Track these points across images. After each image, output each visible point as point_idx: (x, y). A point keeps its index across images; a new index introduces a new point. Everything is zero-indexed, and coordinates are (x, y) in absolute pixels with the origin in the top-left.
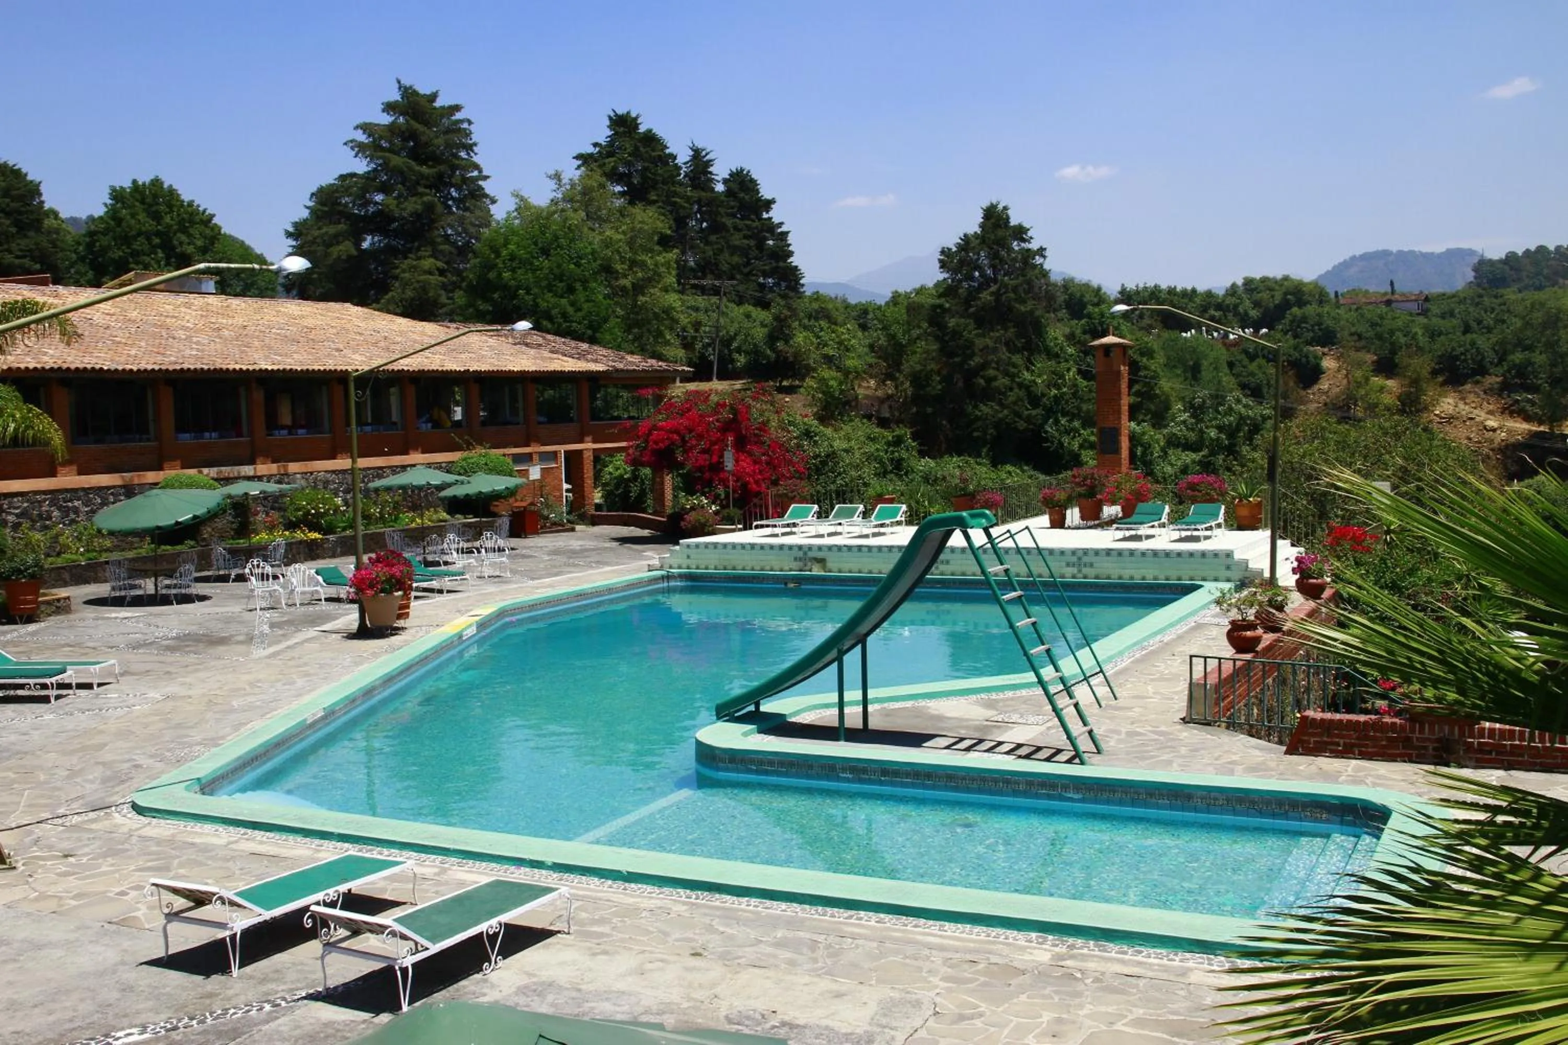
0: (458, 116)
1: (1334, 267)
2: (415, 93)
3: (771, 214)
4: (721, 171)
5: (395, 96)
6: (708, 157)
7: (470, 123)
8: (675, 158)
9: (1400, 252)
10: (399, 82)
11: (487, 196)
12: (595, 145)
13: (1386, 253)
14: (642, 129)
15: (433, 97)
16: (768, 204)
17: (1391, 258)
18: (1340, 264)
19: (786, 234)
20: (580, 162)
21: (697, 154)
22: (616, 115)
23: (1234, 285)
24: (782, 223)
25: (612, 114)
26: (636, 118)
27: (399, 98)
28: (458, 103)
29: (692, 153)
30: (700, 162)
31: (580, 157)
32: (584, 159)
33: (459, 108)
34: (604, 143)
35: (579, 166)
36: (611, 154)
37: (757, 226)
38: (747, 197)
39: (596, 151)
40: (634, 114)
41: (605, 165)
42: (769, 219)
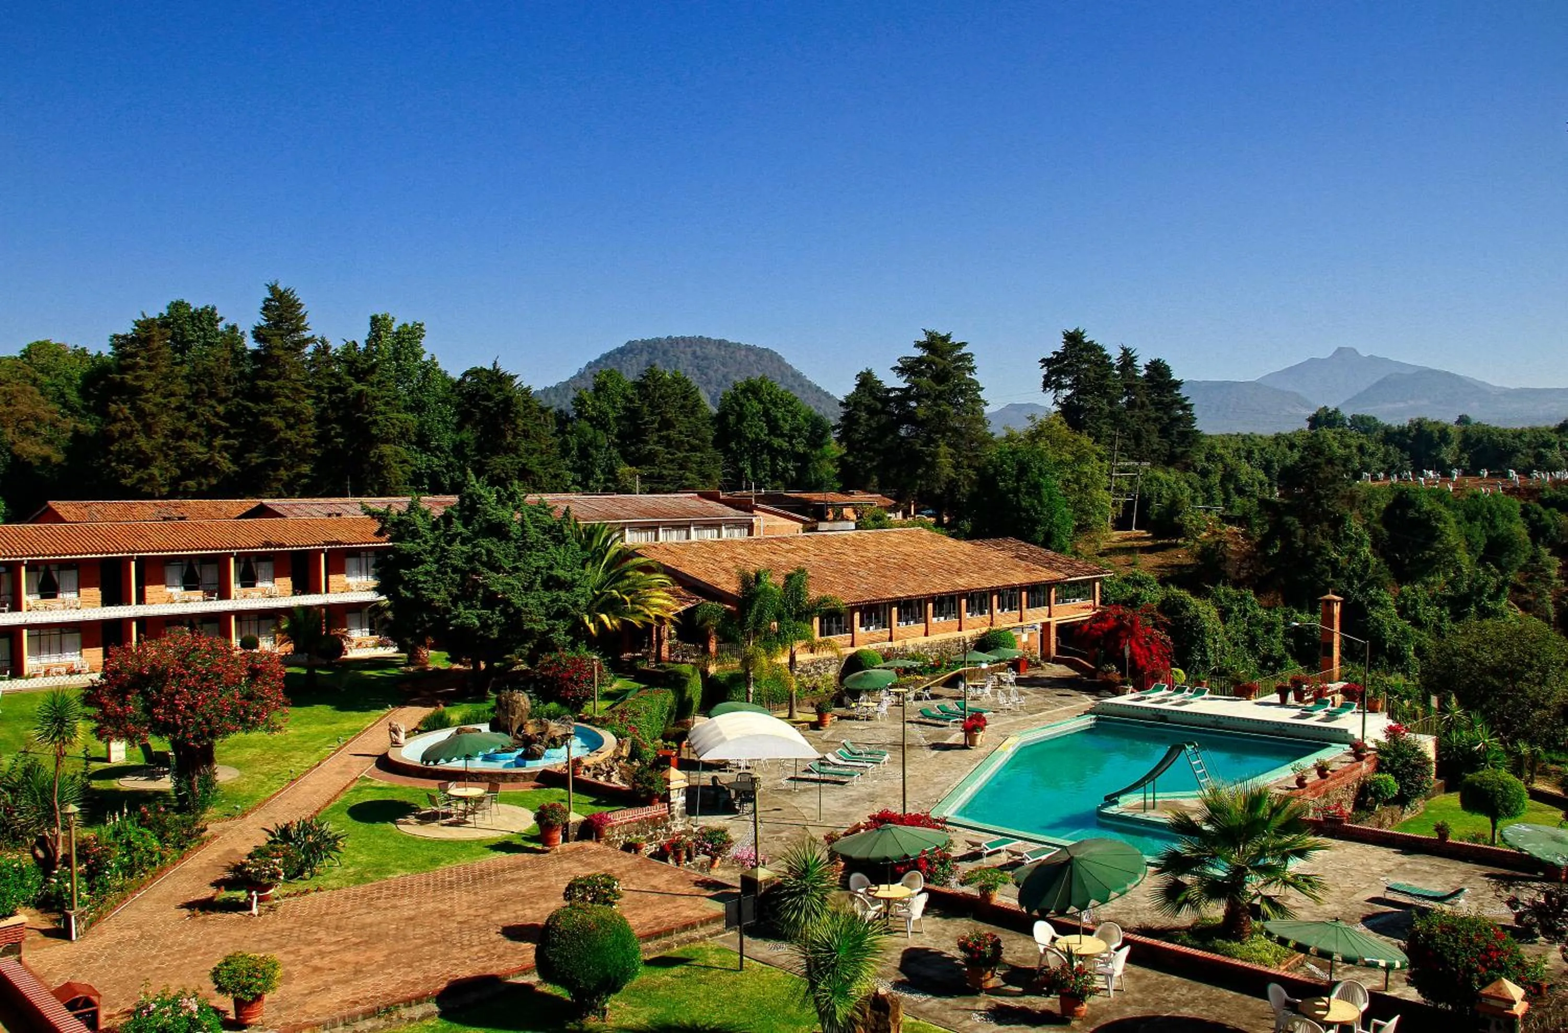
0: (964, 350)
2: (936, 335)
3: (1180, 391)
4: (1142, 362)
5: (924, 339)
6: (1134, 354)
7: (972, 355)
8: (1110, 357)
10: (925, 329)
12: (1055, 352)
14: (1086, 340)
15: (948, 337)
16: (1178, 384)
19: (1190, 405)
20: (1042, 364)
21: (1126, 352)
22: (1069, 332)
24: (1188, 397)
25: (1066, 332)
26: (1082, 334)
28: (963, 340)
29: (1122, 352)
30: (1128, 359)
31: (1043, 361)
32: (1047, 362)
33: (964, 344)
34: (1060, 351)
35: (1042, 367)
36: (1066, 358)
37: (1169, 400)
38: (1163, 380)
39: (1054, 356)
40: (1081, 331)
41: (1062, 367)
42: (1177, 395)
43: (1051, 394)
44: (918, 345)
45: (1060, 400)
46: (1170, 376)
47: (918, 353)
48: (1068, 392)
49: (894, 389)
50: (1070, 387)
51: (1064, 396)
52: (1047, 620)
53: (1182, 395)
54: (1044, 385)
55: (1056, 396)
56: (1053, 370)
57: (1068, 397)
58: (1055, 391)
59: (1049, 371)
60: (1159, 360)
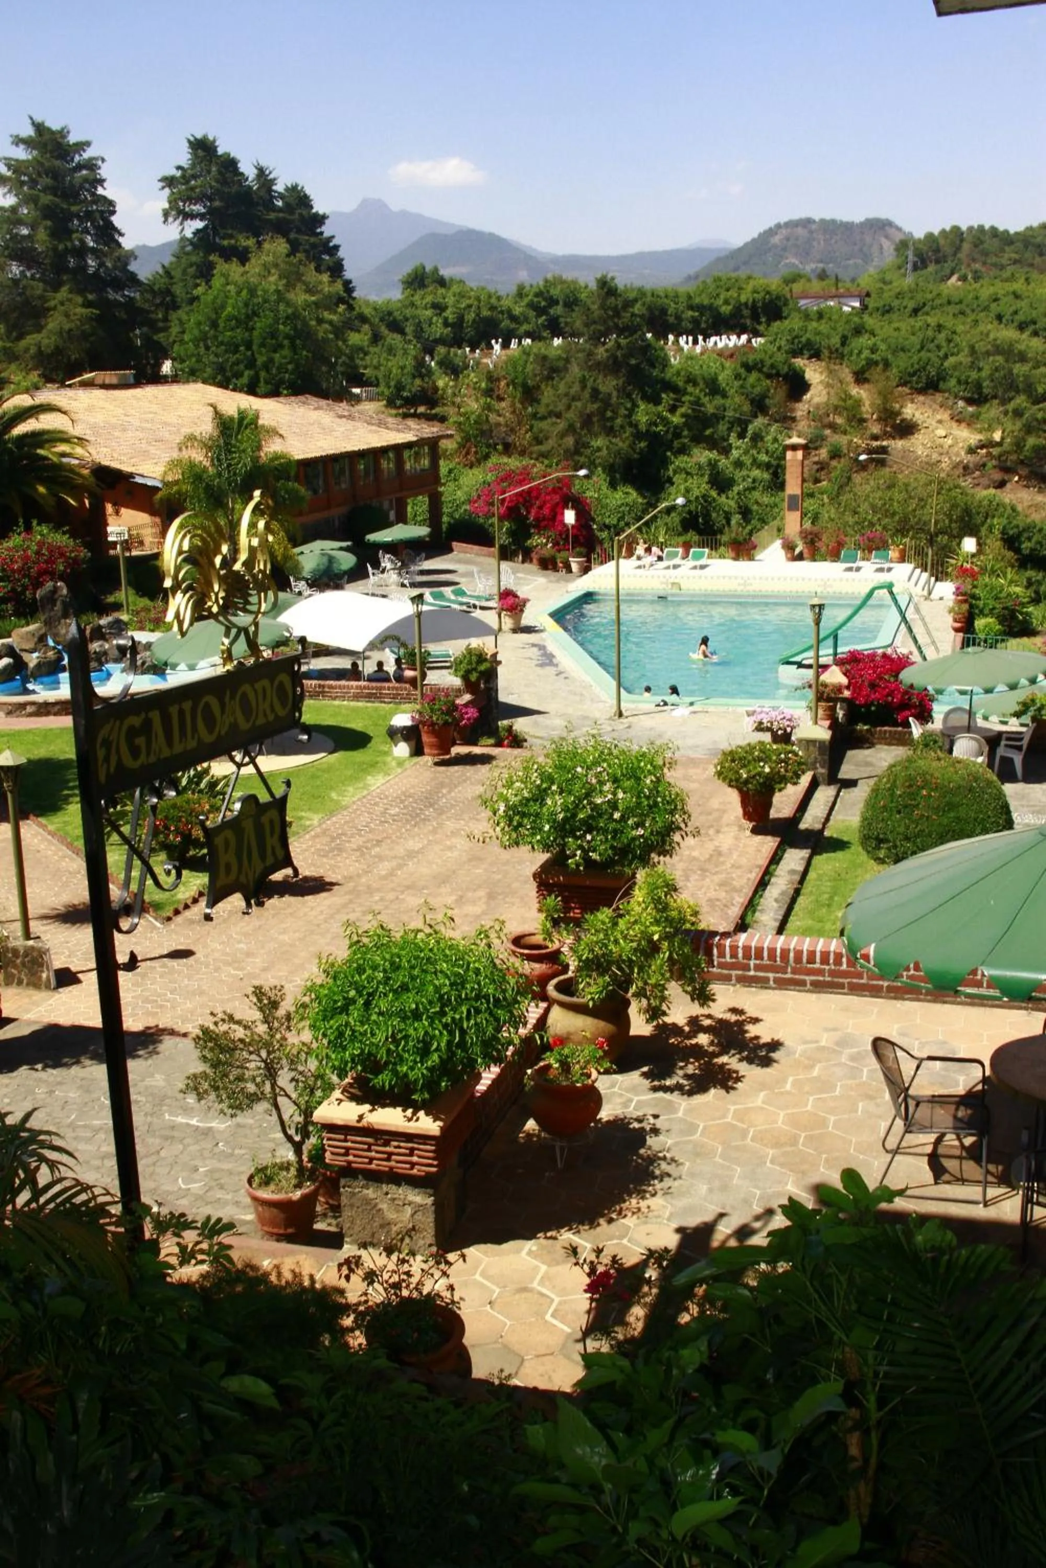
0: (88, 154)
1: (760, 235)
2: (49, 129)
3: (323, 228)
4: (279, 187)
5: (28, 131)
6: (271, 176)
7: (103, 160)
8: (246, 178)
9: (823, 221)
10: (31, 118)
11: (116, 229)
12: (179, 168)
13: (809, 221)
14: (220, 151)
15: (66, 133)
16: (321, 219)
17: (814, 227)
18: (765, 232)
19: (337, 247)
20: (162, 184)
21: (261, 172)
22: (196, 139)
24: (333, 237)
25: (192, 139)
26: (214, 141)
27: (32, 133)
29: (257, 171)
30: (265, 180)
31: (163, 179)
32: (169, 182)
33: (88, 144)
34: (186, 166)
35: (163, 188)
36: (194, 177)
37: (312, 240)
38: (304, 213)
39: (178, 174)
40: (211, 138)
41: (192, 189)
42: (322, 233)
43: (175, 226)
44: (18, 141)
45: (190, 236)
46: (312, 207)
47: (21, 154)
48: (199, 224)
50: (202, 217)
51: (193, 229)
52: (398, 495)
53: (327, 234)
54: (166, 214)
55: (183, 230)
56: (180, 192)
57: (197, 232)
58: (181, 224)
59: (173, 193)
60: (297, 185)
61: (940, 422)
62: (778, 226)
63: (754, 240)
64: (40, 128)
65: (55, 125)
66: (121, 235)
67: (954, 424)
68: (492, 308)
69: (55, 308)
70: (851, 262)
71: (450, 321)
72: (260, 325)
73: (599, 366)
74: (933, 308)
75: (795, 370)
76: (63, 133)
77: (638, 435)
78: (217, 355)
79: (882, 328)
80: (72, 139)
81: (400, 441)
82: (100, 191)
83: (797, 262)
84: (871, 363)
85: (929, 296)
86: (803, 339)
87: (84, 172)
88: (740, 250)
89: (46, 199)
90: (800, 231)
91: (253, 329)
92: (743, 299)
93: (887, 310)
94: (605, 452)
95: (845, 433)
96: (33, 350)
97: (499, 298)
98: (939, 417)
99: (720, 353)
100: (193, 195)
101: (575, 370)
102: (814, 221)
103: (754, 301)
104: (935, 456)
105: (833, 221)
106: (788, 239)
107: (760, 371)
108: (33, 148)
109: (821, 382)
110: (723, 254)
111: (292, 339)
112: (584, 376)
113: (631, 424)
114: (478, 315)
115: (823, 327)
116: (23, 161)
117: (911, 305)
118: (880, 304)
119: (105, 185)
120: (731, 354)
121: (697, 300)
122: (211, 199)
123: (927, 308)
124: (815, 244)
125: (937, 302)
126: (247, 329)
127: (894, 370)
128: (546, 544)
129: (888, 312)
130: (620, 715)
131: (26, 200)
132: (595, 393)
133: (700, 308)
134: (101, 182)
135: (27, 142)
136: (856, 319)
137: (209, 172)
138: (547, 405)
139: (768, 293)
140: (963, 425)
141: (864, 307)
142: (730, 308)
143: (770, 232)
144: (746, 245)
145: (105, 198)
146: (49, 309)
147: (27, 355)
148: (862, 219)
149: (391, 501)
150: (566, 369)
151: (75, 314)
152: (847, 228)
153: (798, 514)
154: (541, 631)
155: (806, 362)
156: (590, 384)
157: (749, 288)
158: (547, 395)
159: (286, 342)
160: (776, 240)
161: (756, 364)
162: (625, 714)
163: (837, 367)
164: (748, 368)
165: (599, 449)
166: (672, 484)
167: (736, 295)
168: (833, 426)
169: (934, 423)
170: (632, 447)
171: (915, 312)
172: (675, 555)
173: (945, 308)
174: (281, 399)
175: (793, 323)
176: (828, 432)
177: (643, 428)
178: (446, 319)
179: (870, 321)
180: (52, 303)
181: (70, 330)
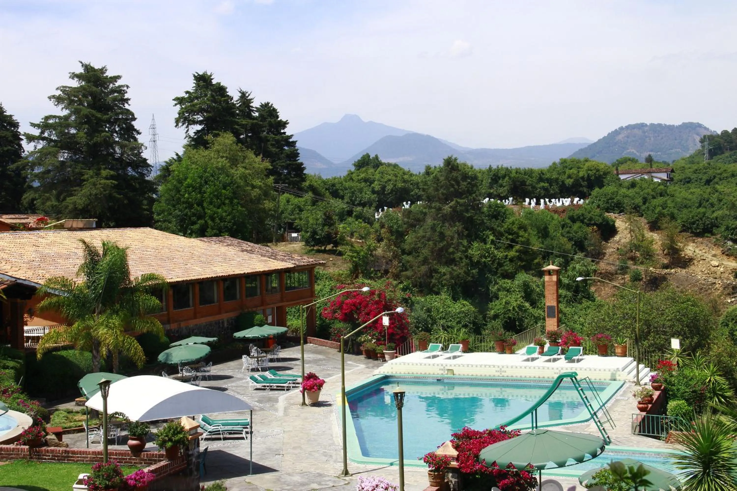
0: (119, 83)
2: (93, 68)
3: (286, 130)
4: (256, 104)
5: (80, 70)
6: (249, 98)
7: (128, 87)
8: (232, 99)
9: (652, 125)
10: (81, 63)
11: (135, 130)
12: (187, 92)
13: (642, 126)
14: (214, 82)
16: (284, 124)
17: (646, 128)
19: (294, 143)
20: (176, 102)
21: (243, 95)
22: (199, 75)
23: (554, 164)
24: (292, 136)
25: (196, 75)
26: (211, 76)
27: (83, 71)
28: (120, 75)
29: (240, 95)
30: (245, 101)
31: (176, 99)
32: (180, 101)
33: (119, 77)
34: (192, 91)
35: (176, 105)
36: (197, 98)
37: (278, 137)
38: (272, 120)
39: (187, 96)
40: (209, 74)
41: (194, 106)
42: (284, 133)
43: (182, 129)
44: (74, 76)
45: (192, 135)
46: (278, 117)
47: (75, 84)
48: (199, 127)
49: (55, 117)
50: (200, 123)
51: (194, 131)
52: (280, 304)
53: (288, 134)
54: (177, 121)
55: (188, 131)
56: (186, 108)
57: (197, 132)
58: (187, 127)
59: (182, 108)
60: (268, 103)
61: (714, 256)
62: (621, 128)
63: (604, 138)
64: (88, 68)
65: (97, 66)
66: (139, 133)
67: (725, 257)
68: (405, 181)
69: (87, 180)
70: (673, 151)
71: (376, 189)
72: (208, 189)
73: (444, 219)
74: (720, 179)
75: (607, 222)
76: (103, 71)
77: (473, 264)
78: (180, 211)
79: (680, 192)
80: (109, 74)
81: (279, 268)
82: (127, 106)
83: (635, 152)
84: (661, 215)
85: (719, 172)
86: (615, 201)
87: (116, 94)
88: (595, 144)
89: (86, 111)
90: (636, 131)
91: (205, 192)
92: (581, 174)
93: (688, 181)
94: (448, 276)
95: (642, 263)
96: (71, 207)
97: (411, 175)
98: (714, 252)
99: (556, 211)
100: (195, 109)
101: (429, 221)
102: (646, 125)
103: (588, 175)
104: (711, 280)
105: (660, 125)
106: (628, 137)
107: (582, 222)
108: (83, 80)
109: (626, 229)
110: (583, 147)
111: (231, 200)
112: (434, 224)
113: (467, 257)
114: (395, 186)
115: (631, 192)
116: (75, 88)
117: (705, 177)
118: (683, 176)
119: (130, 102)
120: (564, 210)
121: (548, 176)
122: (207, 111)
123: (716, 180)
124: (647, 139)
125: (725, 175)
126: (200, 193)
127: (679, 221)
128: (371, 341)
129: (688, 182)
130: (346, 473)
131: (76, 112)
132: (442, 236)
133: (550, 181)
134: (127, 100)
135: (79, 77)
136: (662, 187)
137: (206, 95)
138: (410, 244)
139: (598, 170)
140: (732, 258)
141: (671, 180)
142: (572, 180)
143: (616, 133)
144: (599, 140)
145: (128, 110)
146: (84, 180)
147: (67, 211)
148: (680, 123)
149: (273, 309)
150: (424, 220)
151: (100, 184)
152: (670, 128)
153: (555, 320)
154: (330, 405)
155: (616, 215)
156: (438, 229)
157: (585, 167)
158: (409, 238)
159: (227, 201)
160: (620, 137)
161: (579, 217)
162: (351, 471)
163: (638, 219)
164: (573, 220)
165: (445, 274)
166: (497, 298)
167: (575, 172)
168: (633, 259)
169: (710, 257)
170: (467, 273)
171: (708, 182)
172: (457, 349)
173: (730, 179)
174: (205, 239)
175: (609, 189)
176: (630, 263)
177: (475, 259)
178: (373, 188)
179: (671, 188)
180: (86, 177)
181: (96, 195)
